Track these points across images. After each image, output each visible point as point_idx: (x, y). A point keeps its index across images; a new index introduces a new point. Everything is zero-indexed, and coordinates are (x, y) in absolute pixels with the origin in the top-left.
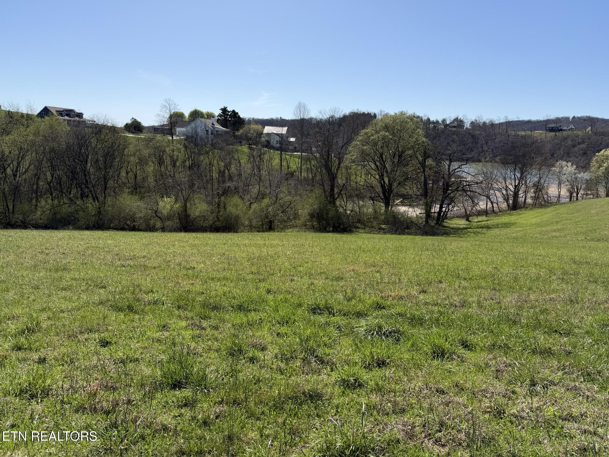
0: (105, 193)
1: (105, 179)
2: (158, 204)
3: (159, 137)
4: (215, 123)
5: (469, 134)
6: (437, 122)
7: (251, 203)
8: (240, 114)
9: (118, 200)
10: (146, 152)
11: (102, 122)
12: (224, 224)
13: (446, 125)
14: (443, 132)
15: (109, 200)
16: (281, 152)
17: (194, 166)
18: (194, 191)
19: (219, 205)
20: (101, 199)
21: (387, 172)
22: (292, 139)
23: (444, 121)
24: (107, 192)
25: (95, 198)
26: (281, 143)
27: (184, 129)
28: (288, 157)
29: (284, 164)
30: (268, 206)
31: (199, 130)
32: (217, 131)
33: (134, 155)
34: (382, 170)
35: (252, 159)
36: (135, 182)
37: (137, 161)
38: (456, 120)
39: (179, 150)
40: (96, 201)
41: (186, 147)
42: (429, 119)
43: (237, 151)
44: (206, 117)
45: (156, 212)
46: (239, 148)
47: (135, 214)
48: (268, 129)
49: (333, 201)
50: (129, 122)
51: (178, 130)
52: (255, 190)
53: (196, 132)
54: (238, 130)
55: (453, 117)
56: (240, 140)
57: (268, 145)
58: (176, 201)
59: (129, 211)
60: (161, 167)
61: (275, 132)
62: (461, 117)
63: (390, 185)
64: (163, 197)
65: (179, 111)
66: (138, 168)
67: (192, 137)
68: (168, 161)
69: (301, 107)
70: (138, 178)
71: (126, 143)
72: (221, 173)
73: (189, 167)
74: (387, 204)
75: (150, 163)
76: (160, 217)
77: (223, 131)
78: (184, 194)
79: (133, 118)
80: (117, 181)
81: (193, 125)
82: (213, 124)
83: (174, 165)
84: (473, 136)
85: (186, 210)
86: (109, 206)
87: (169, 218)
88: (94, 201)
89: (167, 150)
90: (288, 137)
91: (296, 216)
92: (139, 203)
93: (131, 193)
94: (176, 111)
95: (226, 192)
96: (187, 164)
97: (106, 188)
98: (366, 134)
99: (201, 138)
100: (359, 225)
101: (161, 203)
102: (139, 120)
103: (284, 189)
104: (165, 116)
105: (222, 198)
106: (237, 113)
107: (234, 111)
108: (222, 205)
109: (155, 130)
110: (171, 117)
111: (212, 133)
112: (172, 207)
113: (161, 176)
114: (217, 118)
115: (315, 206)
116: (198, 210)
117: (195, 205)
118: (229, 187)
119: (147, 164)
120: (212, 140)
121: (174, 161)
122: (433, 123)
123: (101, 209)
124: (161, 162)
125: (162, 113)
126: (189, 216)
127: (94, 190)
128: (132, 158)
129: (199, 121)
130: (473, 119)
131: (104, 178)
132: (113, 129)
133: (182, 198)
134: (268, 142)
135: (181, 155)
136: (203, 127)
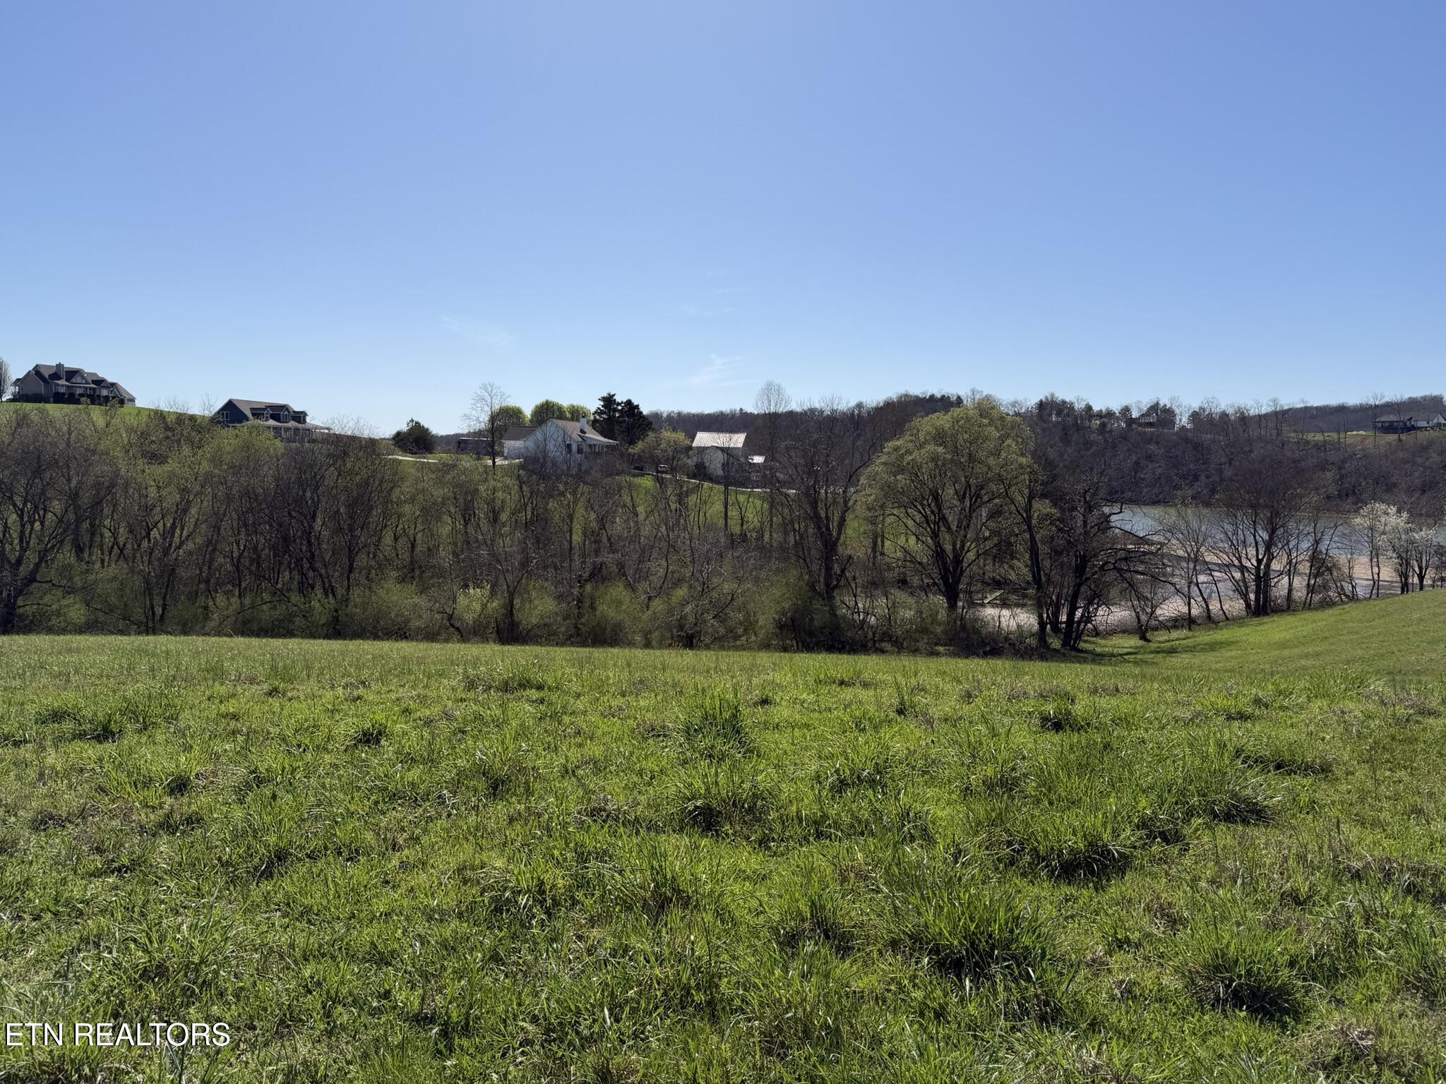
0: (348, 580)
1: (350, 551)
2: (455, 602)
3: (467, 461)
4: (588, 428)
6: (1110, 414)
7: (650, 598)
8: (641, 409)
9: (376, 594)
13: (1131, 421)
14: (1123, 433)
15: (357, 594)
16: (726, 488)
17: (537, 522)
18: (530, 573)
19: (579, 601)
20: (340, 592)
22: (758, 459)
24: (352, 577)
26: (725, 466)
28: (742, 498)
29: (733, 513)
30: (685, 603)
31: (551, 446)
32: (590, 446)
33: (413, 500)
35: (661, 504)
36: (412, 557)
37: (418, 513)
38: (1154, 408)
39: (507, 488)
40: (331, 596)
41: (521, 483)
42: (1089, 408)
43: (631, 486)
44: (568, 415)
45: (451, 618)
46: (638, 480)
47: (408, 621)
48: (704, 439)
49: (829, 593)
50: (404, 428)
51: (510, 445)
52: (659, 571)
55: (1146, 403)
57: (701, 472)
59: (397, 616)
60: (464, 525)
61: (718, 445)
62: (1164, 401)
63: (958, 557)
64: (466, 586)
65: (511, 405)
66: (420, 527)
68: (482, 513)
69: (771, 390)
70: (418, 549)
71: (397, 477)
72: (594, 536)
73: (527, 524)
74: (952, 598)
75: (445, 518)
77: (603, 446)
78: (509, 577)
79: (412, 421)
80: (375, 556)
81: (539, 435)
82: (582, 431)
83: (495, 520)
85: (512, 613)
86: (355, 606)
88: (327, 595)
89: (482, 488)
90: (746, 458)
92: (416, 600)
93: (402, 580)
94: (506, 405)
95: (597, 575)
96: (522, 517)
97: (351, 569)
98: (896, 449)
99: (554, 464)
101: (462, 601)
102: (425, 423)
104: (481, 419)
105: (589, 587)
106: (637, 407)
107: (629, 403)
108: (587, 603)
109: (459, 444)
110: (493, 418)
111: (580, 451)
112: (484, 607)
113: (462, 543)
114: (592, 418)
115: (787, 605)
116: (537, 612)
117: (530, 602)
118: (603, 565)
119: (439, 519)
120: (578, 466)
121: (494, 511)
122: (1100, 415)
123: (341, 614)
124: (467, 514)
125: (474, 412)
126: (518, 624)
127: (327, 573)
128: (407, 508)
129: (553, 427)
130: (1195, 406)
131: (349, 548)
136: (560, 439)
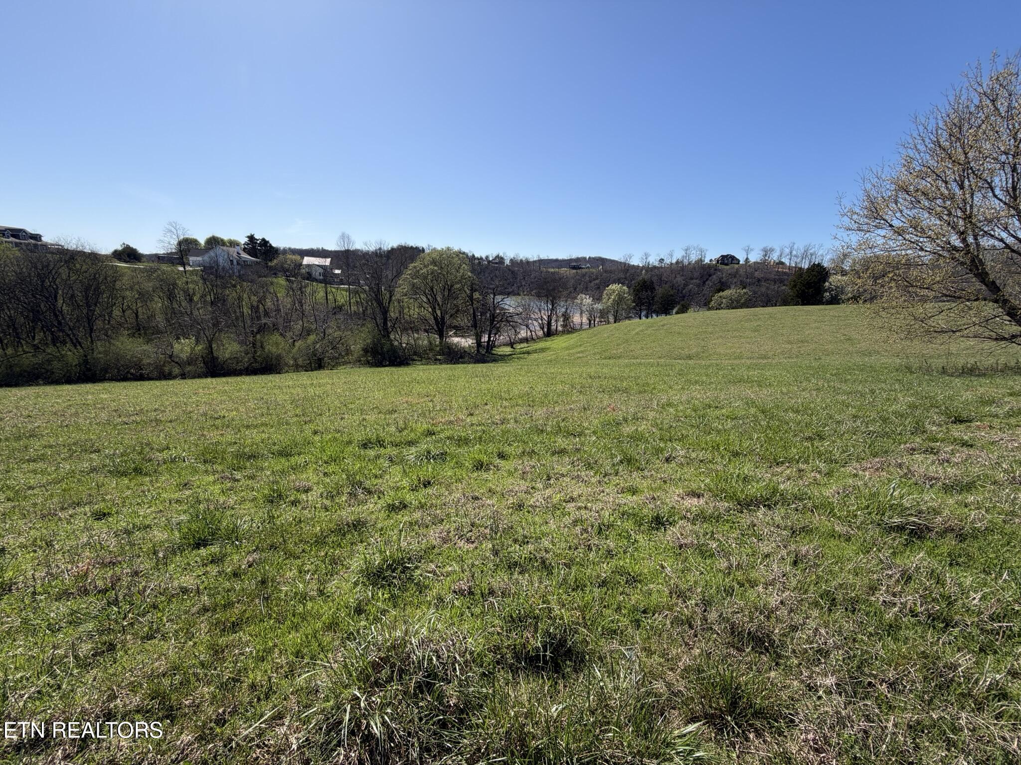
0: (91, 337)
1: (89, 321)
2: (172, 347)
3: (165, 267)
4: (241, 252)
5: (509, 270)
6: (481, 258)
7: (294, 341)
8: (271, 242)
9: (114, 345)
10: (149, 286)
11: (75, 247)
12: (263, 365)
13: (489, 262)
14: (487, 267)
15: (100, 346)
16: (326, 284)
17: (218, 302)
18: (220, 331)
19: (254, 344)
20: (86, 343)
21: (438, 305)
22: (337, 272)
23: (487, 257)
24: (93, 335)
25: (76, 343)
26: (324, 275)
27: (199, 259)
28: (334, 290)
29: (330, 297)
30: (315, 343)
31: (221, 260)
32: (244, 261)
33: (132, 289)
34: (433, 303)
35: (291, 293)
36: (137, 321)
37: (137, 296)
38: (498, 257)
39: (196, 283)
40: (79, 347)
41: (204, 279)
42: (473, 256)
43: (272, 283)
44: (228, 244)
45: (171, 356)
46: (275, 280)
47: (141, 360)
48: (307, 260)
49: (387, 335)
50: (120, 248)
51: (192, 259)
52: (298, 326)
53: (217, 262)
54: (271, 260)
55: (495, 255)
56: (274, 271)
57: (309, 277)
58: (197, 342)
59: (132, 357)
60: (172, 304)
61: (317, 263)
62: (501, 254)
63: (443, 318)
64: (178, 338)
65: (191, 237)
66: (139, 305)
67: (211, 268)
68: (181, 296)
69: (344, 237)
70: (141, 317)
71: (117, 275)
72: (255, 309)
73: (212, 302)
74: (441, 336)
75: (156, 299)
76: (177, 363)
77: (252, 261)
78: (207, 332)
79: (124, 244)
80: (109, 322)
81: (212, 253)
82: (238, 253)
83: (191, 300)
84: (513, 272)
85: (212, 352)
86: (100, 353)
87: (190, 361)
88: (75, 346)
89: (179, 283)
90: (332, 269)
91: (348, 352)
92: (145, 347)
93: (132, 335)
94: (187, 236)
95: (262, 329)
96: (208, 298)
97: (91, 330)
98: (415, 267)
99: (223, 268)
100: (415, 357)
101: (177, 346)
102: (133, 245)
103: (333, 324)
105: (258, 336)
106: (268, 242)
107: (263, 240)
108: (258, 344)
109: (158, 258)
110: (180, 243)
111: (238, 264)
112: (193, 349)
113: (171, 314)
114: (243, 246)
115: (369, 341)
116: (228, 351)
117: (223, 346)
118: (265, 324)
119: (153, 300)
120: (239, 272)
121: (189, 295)
122: (478, 259)
123: (88, 357)
124: (171, 297)
125: (166, 239)
126: (217, 358)
127: (73, 333)
128: (128, 293)
129: (219, 250)
130: (512, 257)
131: (88, 319)
132: (94, 257)
133: (205, 339)
134: (309, 274)
135: (197, 287)
136: (226, 257)
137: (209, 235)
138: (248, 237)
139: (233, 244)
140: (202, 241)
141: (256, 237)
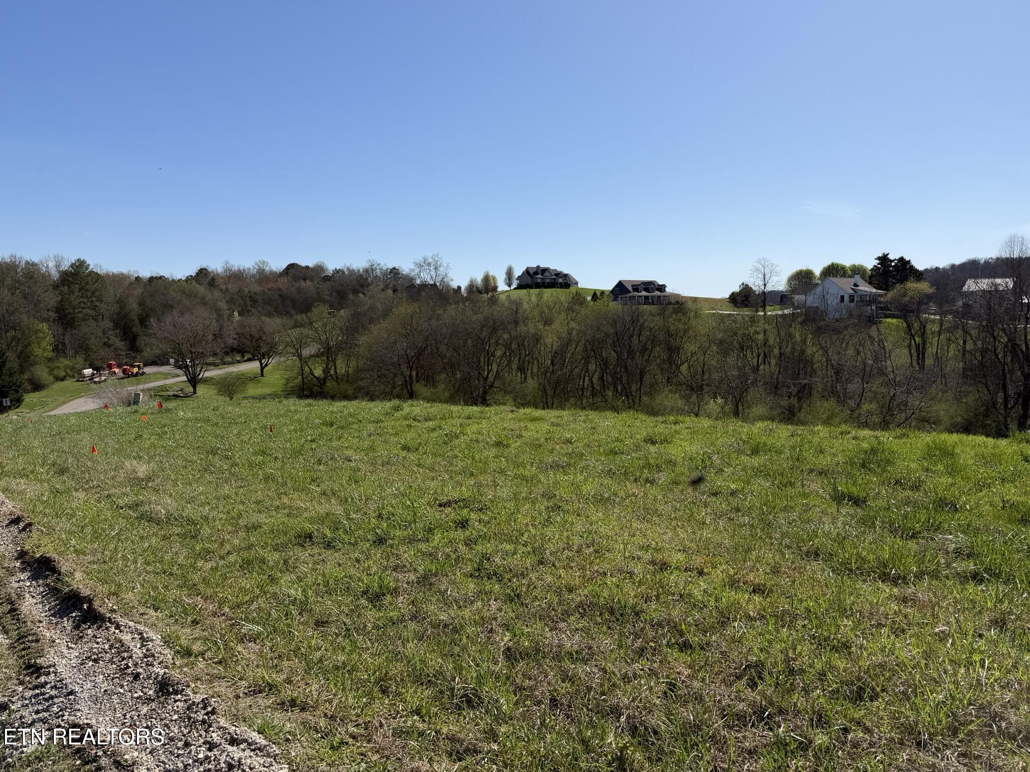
4: (865, 283)
8: (912, 262)
44: (850, 272)
48: (972, 285)
53: (825, 302)
65: (806, 268)
79: (743, 283)
94: (802, 268)
106: (908, 262)
107: (901, 259)
111: (851, 301)
114: (869, 274)
129: (838, 281)
134: (970, 307)
137: (826, 263)
138: (879, 258)
139: (857, 270)
140: (817, 272)
141: (891, 257)
